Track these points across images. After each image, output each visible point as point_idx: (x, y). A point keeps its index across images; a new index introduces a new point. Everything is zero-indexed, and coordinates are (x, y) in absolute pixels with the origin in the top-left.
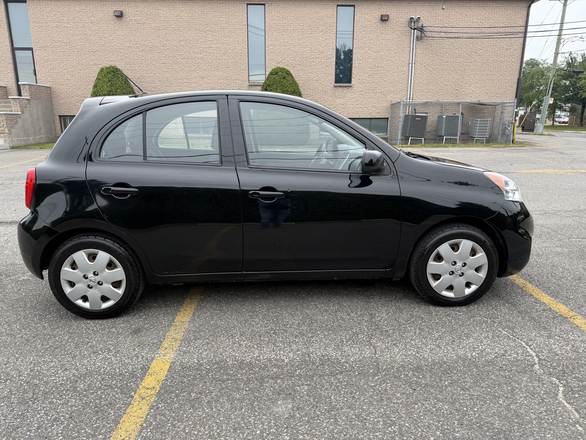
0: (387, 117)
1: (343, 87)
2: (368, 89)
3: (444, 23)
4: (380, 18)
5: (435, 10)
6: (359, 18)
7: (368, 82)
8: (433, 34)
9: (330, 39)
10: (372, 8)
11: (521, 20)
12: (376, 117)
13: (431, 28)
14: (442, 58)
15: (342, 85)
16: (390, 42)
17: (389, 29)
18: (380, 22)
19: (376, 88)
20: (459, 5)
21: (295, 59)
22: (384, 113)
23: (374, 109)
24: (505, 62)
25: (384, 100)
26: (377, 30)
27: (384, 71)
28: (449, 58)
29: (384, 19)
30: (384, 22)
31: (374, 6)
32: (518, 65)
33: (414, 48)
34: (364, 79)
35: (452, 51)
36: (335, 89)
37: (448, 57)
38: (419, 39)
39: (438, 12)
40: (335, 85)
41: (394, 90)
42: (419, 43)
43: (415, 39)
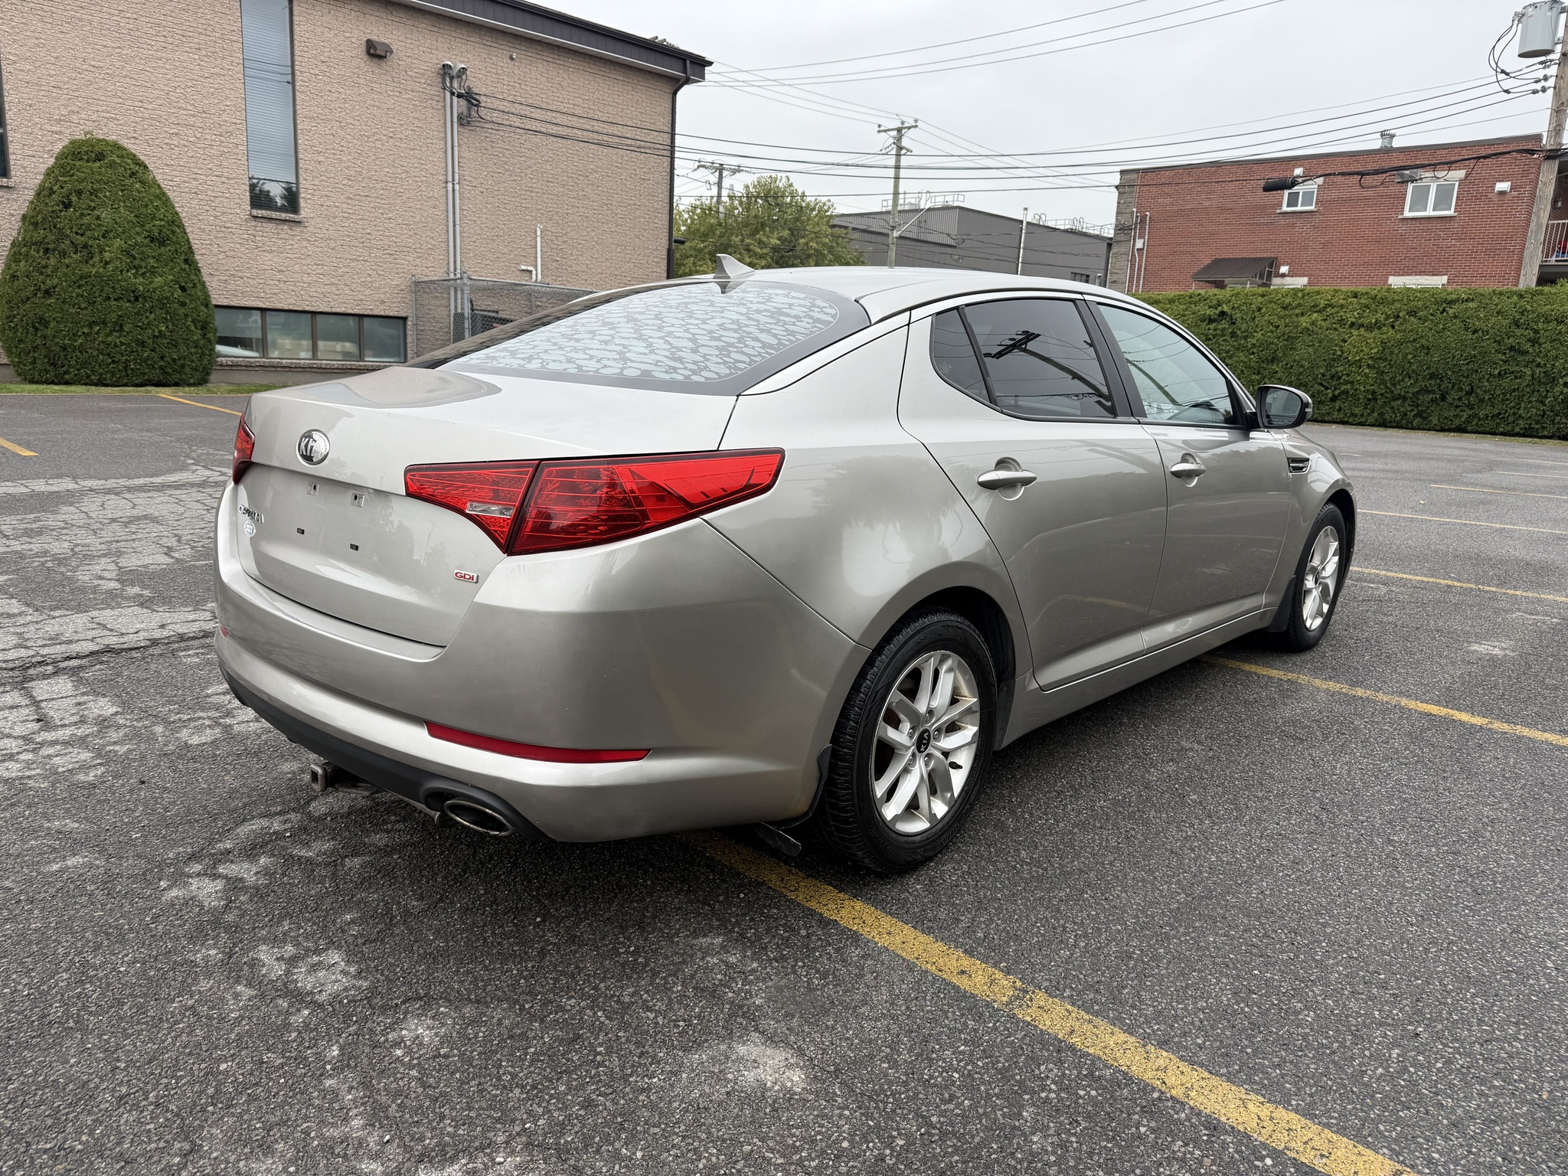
0: (404, 315)
1: (278, 222)
2: (349, 236)
3: (517, 94)
4: (363, 48)
5: (494, 58)
6: (307, 35)
7: (346, 215)
8: (495, 115)
9: (227, 78)
10: (339, 14)
11: (661, 119)
12: (376, 312)
13: (489, 101)
14: (519, 178)
15: (274, 216)
16: (393, 118)
17: (389, 83)
18: (366, 57)
19: (369, 234)
20: (545, 58)
21: (116, 119)
22: (394, 302)
23: (368, 292)
24: (643, 208)
25: (391, 269)
26: (358, 77)
27: (386, 192)
28: (534, 181)
29: (375, 52)
30: (376, 60)
31: (344, 10)
32: (666, 217)
33: (456, 144)
34: (336, 207)
35: (538, 165)
36: (253, 223)
37: (531, 178)
38: (464, 121)
39: (501, 64)
40: (255, 214)
41: (414, 244)
42: (465, 131)
43: (455, 120)
